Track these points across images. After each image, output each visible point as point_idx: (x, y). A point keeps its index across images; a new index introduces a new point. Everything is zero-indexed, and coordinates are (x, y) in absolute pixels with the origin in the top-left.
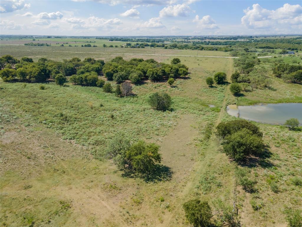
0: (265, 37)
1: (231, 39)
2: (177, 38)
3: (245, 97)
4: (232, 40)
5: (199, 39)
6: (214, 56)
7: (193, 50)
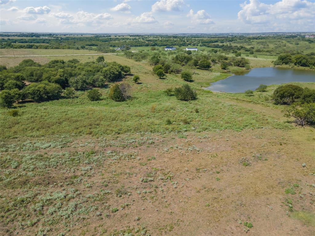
0: (65, 35)
3: (195, 82)
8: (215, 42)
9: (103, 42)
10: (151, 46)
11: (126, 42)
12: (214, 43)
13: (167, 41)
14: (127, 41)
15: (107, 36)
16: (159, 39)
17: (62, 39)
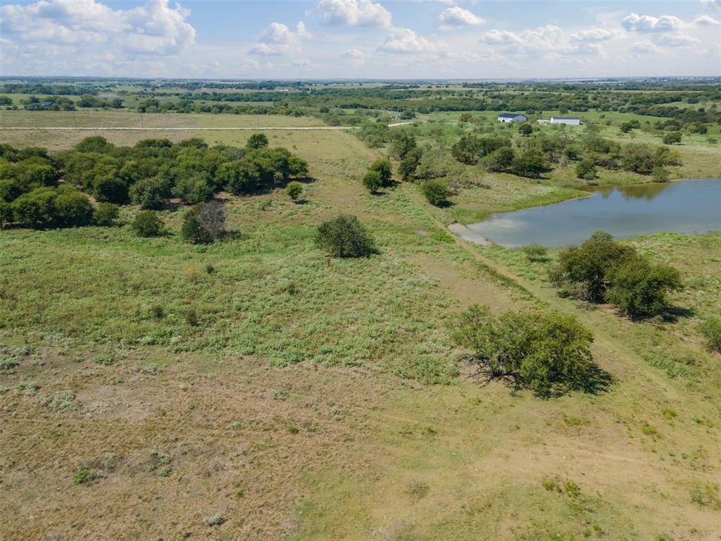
0: (326, 85)
1: (261, 88)
2: (119, 84)
3: (455, 207)
4: (264, 90)
5: (182, 86)
6: (292, 126)
7: (216, 113)
8: (672, 100)
9: (391, 98)
10: (490, 110)
11: (440, 99)
12: (667, 103)
13: (541, 98)
14: (444, 98)
15: (410, 87)
16: (523, 94)
17: (313, 91)
